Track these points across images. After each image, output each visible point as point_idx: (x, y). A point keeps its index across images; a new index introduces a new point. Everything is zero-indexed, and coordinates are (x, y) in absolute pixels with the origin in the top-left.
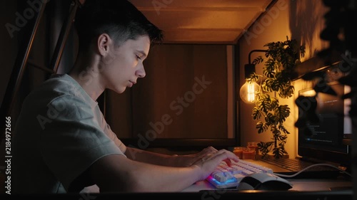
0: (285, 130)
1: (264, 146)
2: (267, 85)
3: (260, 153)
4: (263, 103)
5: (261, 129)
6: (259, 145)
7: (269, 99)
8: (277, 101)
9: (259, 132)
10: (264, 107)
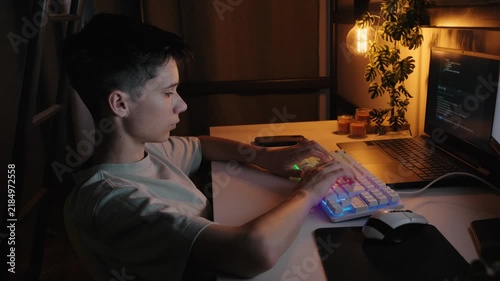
0: (406, 93)
1: (378, 115)
2: (386, 31)
3: (373, 124)
4: (380, 57)
5: (375, 92)
6: (371, 113)
7: (387, 52)
8: (398, 51)
9: (373, 97)
10: (381, 63)
